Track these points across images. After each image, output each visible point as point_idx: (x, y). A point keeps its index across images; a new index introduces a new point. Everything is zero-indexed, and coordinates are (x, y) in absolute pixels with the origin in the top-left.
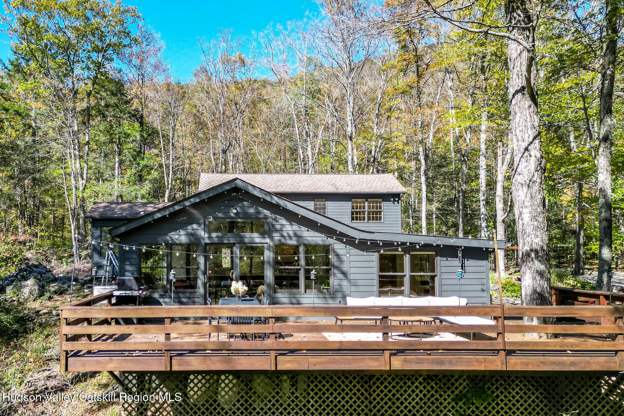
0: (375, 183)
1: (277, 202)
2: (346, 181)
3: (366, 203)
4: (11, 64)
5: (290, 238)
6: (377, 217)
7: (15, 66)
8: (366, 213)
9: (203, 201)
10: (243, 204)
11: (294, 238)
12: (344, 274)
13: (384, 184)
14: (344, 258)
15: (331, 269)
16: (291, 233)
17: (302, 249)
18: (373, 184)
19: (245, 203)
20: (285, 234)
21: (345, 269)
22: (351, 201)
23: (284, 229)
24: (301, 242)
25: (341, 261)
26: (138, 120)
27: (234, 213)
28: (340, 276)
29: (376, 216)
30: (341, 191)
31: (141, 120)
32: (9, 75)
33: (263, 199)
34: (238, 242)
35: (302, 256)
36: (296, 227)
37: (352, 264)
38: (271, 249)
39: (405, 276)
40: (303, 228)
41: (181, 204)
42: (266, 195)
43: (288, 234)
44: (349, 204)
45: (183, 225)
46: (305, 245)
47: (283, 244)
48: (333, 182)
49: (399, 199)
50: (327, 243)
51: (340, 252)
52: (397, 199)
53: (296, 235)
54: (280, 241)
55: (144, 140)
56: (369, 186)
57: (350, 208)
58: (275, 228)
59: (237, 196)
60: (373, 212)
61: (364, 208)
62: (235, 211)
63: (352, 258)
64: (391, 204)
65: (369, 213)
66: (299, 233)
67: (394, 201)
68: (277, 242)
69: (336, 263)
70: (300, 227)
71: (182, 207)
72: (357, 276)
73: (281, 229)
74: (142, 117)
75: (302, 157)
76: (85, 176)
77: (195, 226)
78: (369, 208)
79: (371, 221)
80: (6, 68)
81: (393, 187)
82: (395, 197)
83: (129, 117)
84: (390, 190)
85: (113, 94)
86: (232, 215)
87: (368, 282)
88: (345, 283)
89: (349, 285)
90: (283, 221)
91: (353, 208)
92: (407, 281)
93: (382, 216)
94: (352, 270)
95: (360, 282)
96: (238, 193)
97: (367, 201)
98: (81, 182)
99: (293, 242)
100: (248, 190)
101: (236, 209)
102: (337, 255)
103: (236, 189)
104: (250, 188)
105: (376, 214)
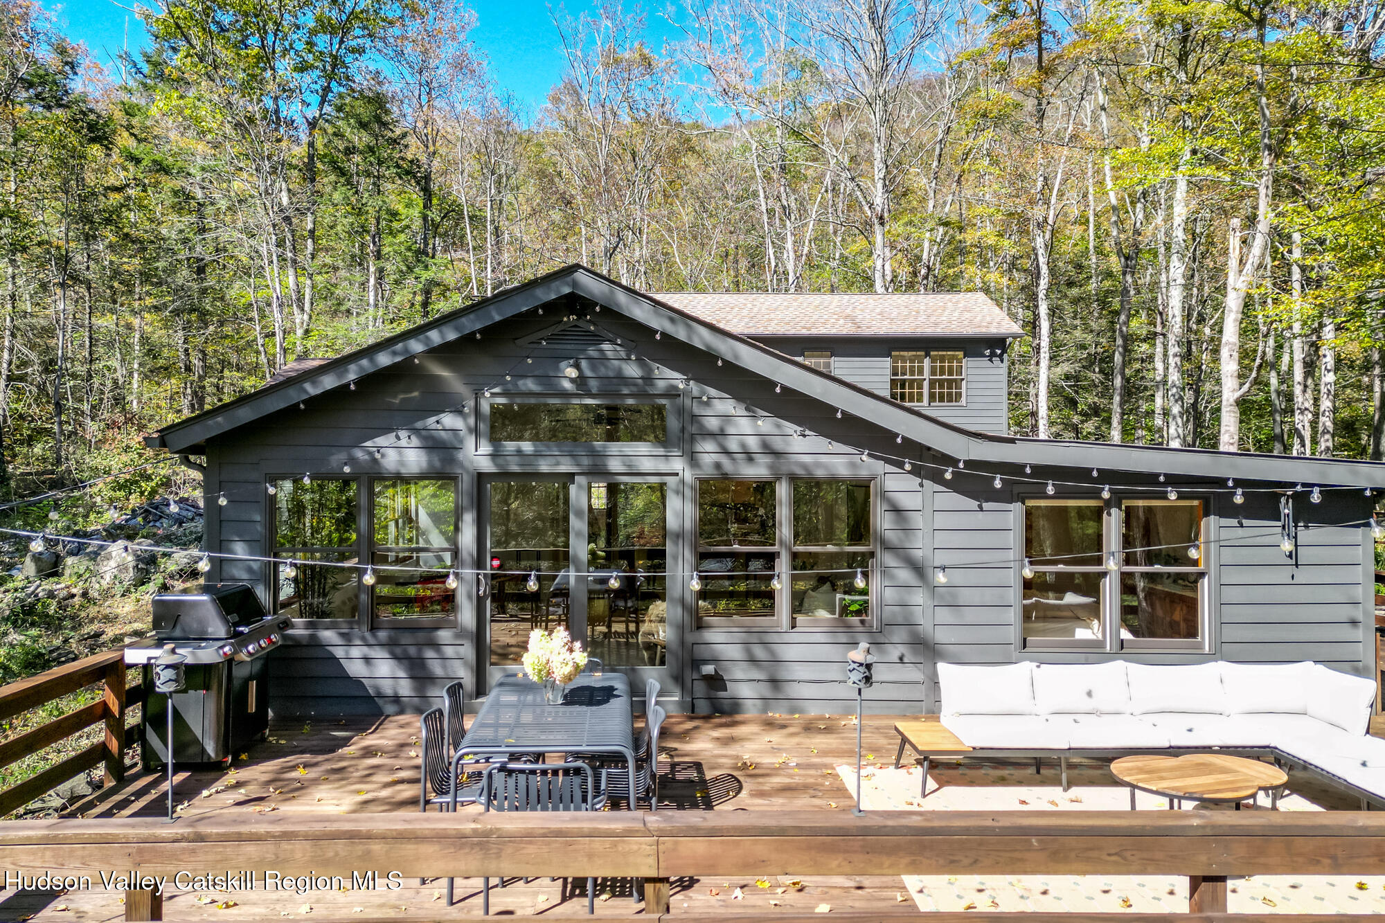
0: (946, 313)
1: (708, 346)
2: (878, 310)
3: (927, 362)
4: (148, 62)
5: (749, 457)
6: (950, 394)
7: (156, 65)
8: (926, 384)
9: (467, 341)
10: (601, 351)
11: (764, 460)
12: (918, 569)
13: (967, 315)
14: (918, 520)
15: (872, 554)
16: (753, 443)
17: (783, 491)
18: (941, 315)
19: (606, 346)
20: (733, 445)
21: (918, 554)
22: (889, 355)
23: (731, 430)
24: (785, 469)
25: (906, 528)
26: (418, 183)
27: (572, 380)
28: (905, 575)
29: (947, 391)
30: (866, 331)
31: (425, 184)
32: (145, 85)
33: (663, 334)
34: (585, 469)
35: (784, 513)
36: (766, 424)
37: (941, 539)
38: (688, 492)
39: (1104, 574)
40: (790, 427)
41: (400, 346)
42: (672, 320)
43: (743, 445)
44: (886, 362)
45: (409, 417)
46: (793, 479)
47: (725, 477)
48: (848, 311)
49: (1004, 351)
50: (864, 473)
51: (906, 501)
52: (999, 352)
53: (768, 450)
54: (718, 466)
55: (431, 228)
56: (933, 319)
57: (888, 372)
58: (702, 426)
59: (581, 323)
60: (941, 383)
61: (921, 372)
62: (572, 373)
63: (941, 521)
64: (984, 362)
65: (932, 384)
66: (778, 444)
67: (993, 355)
68: (708, 471)
69: (891, 536)
70: (778, 426)
71: (398, 359)
72: (959, 577)
73: (722, 430)
74: (427, 178)
75: (773, 264)
76: (307, 307)
77: (449, 420)
78: (933, 372)
79: (937, 404)
80: (139, 71)
81: (990, 323)
82: (994, 345)
83: (397, 173)
84: (984, 330)
85: (363, 125)
86: (567, 385)
87: (989, 596)
88: (919, 597)
89: (930, 603)
90: (725, 405)
91: (895, 374)
92: (1110, 590)
93: (964, 390)
94: (941, 558)
95: (966, 596)
96: (581, 315)
97: (927, 355)
98: (298, 317)
99: (758, 470)
100: (617, 305)
101: (577, 366)
102: (897, 510)
103: (577, 303)
104: (622, 298)
105: (950, 387)
